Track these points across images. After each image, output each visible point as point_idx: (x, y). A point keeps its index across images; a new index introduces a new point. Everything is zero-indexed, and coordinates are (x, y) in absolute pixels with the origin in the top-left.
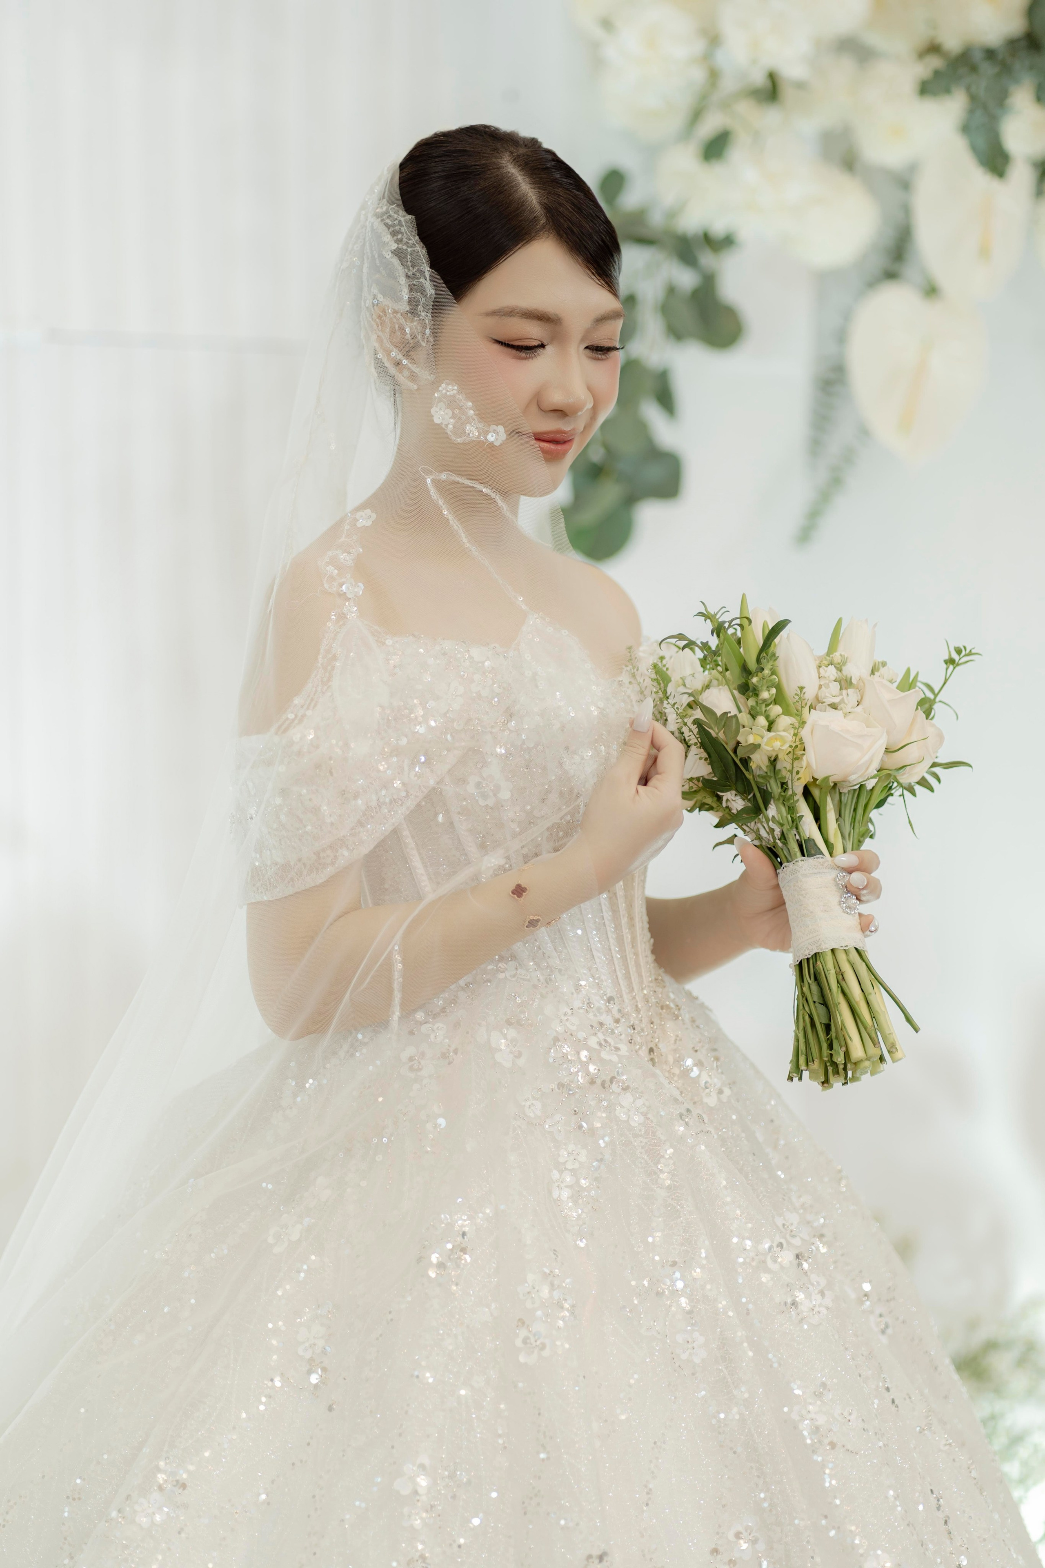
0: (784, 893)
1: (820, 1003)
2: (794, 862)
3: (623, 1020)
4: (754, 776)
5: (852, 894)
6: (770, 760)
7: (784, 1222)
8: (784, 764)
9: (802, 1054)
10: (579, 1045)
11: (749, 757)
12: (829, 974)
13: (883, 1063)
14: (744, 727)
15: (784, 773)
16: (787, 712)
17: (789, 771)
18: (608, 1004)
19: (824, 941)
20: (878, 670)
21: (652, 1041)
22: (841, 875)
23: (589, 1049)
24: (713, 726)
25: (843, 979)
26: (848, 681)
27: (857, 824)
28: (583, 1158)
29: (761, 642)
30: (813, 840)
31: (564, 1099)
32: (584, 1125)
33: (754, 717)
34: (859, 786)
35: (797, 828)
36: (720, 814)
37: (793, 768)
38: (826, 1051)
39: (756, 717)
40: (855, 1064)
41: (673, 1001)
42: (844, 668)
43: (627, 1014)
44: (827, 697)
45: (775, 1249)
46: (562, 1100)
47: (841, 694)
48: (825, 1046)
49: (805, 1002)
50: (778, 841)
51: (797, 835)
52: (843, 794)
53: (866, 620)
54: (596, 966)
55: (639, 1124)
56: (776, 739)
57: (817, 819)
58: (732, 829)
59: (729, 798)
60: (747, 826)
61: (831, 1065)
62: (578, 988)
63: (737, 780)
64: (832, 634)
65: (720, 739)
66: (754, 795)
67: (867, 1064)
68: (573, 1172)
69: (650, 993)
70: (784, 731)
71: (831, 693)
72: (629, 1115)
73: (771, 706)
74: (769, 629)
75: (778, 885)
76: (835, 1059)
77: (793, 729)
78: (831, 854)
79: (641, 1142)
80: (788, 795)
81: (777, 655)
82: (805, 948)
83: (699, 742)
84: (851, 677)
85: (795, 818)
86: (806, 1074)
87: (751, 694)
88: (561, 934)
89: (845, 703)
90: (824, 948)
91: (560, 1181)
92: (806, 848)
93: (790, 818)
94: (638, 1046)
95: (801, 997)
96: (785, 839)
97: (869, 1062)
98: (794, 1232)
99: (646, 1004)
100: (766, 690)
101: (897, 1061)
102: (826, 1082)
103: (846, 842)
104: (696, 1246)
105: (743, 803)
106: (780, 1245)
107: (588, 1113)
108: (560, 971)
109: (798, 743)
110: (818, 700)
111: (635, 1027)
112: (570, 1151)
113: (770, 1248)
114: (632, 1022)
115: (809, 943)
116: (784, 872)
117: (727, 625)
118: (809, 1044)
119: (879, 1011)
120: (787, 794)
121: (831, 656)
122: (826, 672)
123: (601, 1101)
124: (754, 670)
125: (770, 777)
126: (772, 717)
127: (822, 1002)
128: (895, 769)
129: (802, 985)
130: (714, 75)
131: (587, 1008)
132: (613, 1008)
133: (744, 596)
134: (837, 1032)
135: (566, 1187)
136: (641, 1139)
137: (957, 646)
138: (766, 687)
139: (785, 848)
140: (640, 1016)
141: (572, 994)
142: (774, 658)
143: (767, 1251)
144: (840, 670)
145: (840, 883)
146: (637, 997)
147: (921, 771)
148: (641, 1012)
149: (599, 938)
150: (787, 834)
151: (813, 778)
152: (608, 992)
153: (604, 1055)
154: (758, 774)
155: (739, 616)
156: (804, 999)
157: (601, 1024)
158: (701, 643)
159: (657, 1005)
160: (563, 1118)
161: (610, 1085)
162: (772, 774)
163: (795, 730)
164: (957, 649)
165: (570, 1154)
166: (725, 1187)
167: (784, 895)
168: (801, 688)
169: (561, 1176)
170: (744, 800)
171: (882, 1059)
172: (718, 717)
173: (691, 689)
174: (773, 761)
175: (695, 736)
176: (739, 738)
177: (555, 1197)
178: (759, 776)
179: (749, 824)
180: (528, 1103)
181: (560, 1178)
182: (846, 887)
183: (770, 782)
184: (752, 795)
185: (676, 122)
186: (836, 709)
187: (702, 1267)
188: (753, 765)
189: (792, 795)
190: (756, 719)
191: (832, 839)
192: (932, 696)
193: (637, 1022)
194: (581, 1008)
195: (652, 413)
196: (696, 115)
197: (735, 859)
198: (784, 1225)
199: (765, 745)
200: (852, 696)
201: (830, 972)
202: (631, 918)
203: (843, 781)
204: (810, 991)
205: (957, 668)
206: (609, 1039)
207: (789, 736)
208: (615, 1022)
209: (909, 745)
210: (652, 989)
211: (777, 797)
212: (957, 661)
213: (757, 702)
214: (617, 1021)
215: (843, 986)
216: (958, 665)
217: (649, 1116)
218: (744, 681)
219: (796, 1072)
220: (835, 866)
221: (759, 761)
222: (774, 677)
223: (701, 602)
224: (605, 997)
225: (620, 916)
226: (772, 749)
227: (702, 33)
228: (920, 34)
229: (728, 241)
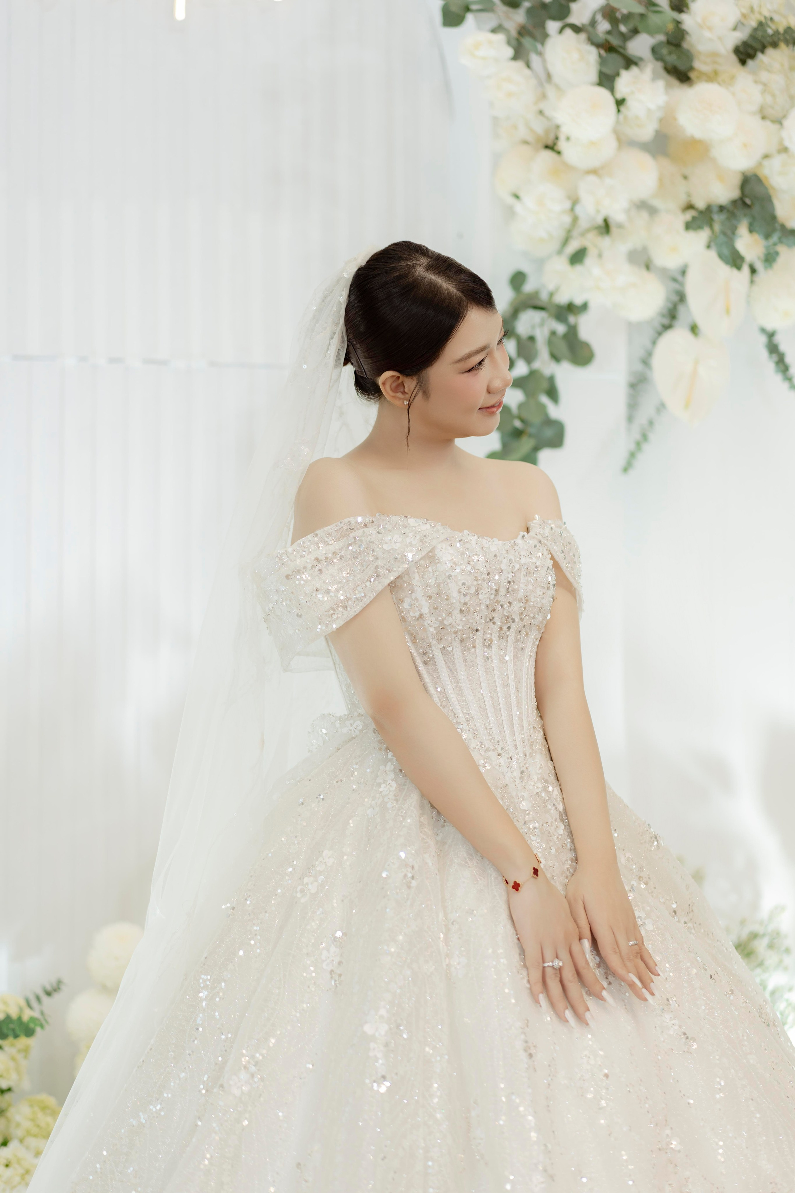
130: (575, 219)
185: (555, 245)
194: (476, 748)
195: (544, 399)
196: (566, 242)
208: (498, 756)
227: (569, 198)
228: (683, 200)
229: (584, 307)
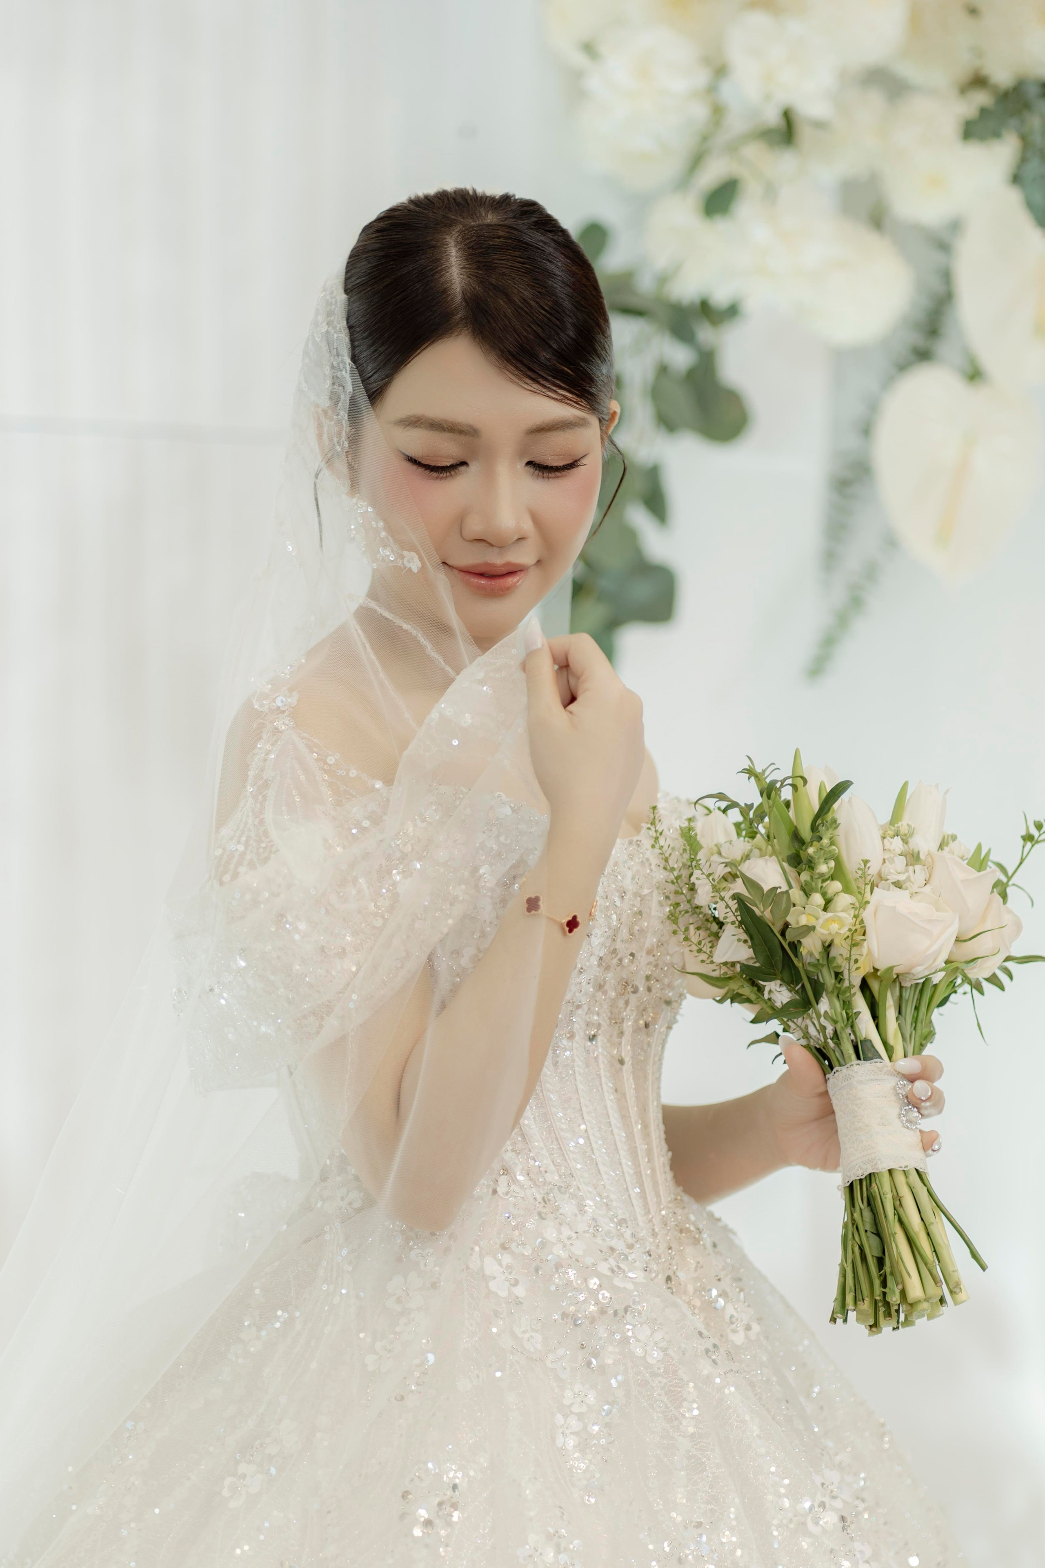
0: (834, 1102)
1: (872, 1233)
2: (848, 1065)
3: (638, 1246)
4: (803, 965)
5: (914, 1106)
6: (824, 946)
7: (823, 1481)
8: (840, 950)
9: (850, 1291)
10: (586, 1272)
11: (799, 942)
12: (886, 1198)
13: (943, 1305)
14: (794, 905)
15: (839, 961)
16: (847, 890)
17: (846, 959)
18: (619, 1227)
19: (880, 1159)
20: (947, 844)
21: (670, 1269)
22: (902, 1083)
23: (599, 1275)
24: (758, 903)
25: (901, 1205)
26: (915, 856)
27: (919, 1024)
28: (591, 1398)
29: (816, 807)
30: (870, 1040)
31: (569, 1331)
32: (594, 1361)
33: (807, 895)
34: (924, 979)
35: (852, 1027)
36: (757, 1008)
37: (850, 956)
38: (878, 1289)
39: (810, 895)
40: (911, 1305)
41: (694, 1224)
42: (911, 841)
43: (642, 1239)
44: (891, 873)
45: (816, 1510)
46: (567, 1332)
47: (907, 871)
48: (877, 1283)
49: (855, 1230)
50: (829, 1041)
51: (852, 1035)
52: (904, 990)
53: (937, 786)
54: (602, 1183)
55: (658, 1361)
56: (834, 921)
57: (875, 1017)
58: (774, 1025)
59: (773, 989)
60: (793, 1022)
61: (883, 1306)
62: (581, 1208)
63: (783, 967)
64: (897, 800)
65: (767, 920)
66: (803, 986)
67: (925, 1305)
68: (580, 1416)
69: (668, 1214)
70: (842, 911)
71: (897, 868)
72: (646, 1351)
73: (828, 882)
74: (826, 791)
75: (827, 1092)
76: (888, 1299)
77: (853, 910)
78: (890, 1058)
79: (660, 1382)
80: (844, 987)
81: (838, 823)
82: (857, 1168)
83: (737, 920)
84: (919, 852)
85: (850, 1014)
86: (852, 1315)
87: (804, 866)
88: (559, 1144)
89: (911, 882)
90: (880, 1168)
91: (565, 1426)
92: (861, 1050)
93: (845, 1015)
94: (654, 1274)
95: (850, 1225)
96: (838, 1039)
97: (927, 1303)
98: (834, 1493)
99: (663, 1228)
100: (824, 862)
101: (961, 1303)
102: (874, 1326)
103: (907, 1045)
104: (724, 1505)
105: (790, 995)
106: (823, 1505)
107: (598, 1347)
108: (560, 1188)
109: (858, 927)
110: (880, 877)
111: (652, 1253)
112: (577, 1392)
113: (811, 1509)
114: (648, 1248)
115: (862, 1162)
116: (836, 1078)
117: (778, 785)
118: (858, 1280)
119: (942, 1244)
120: (842, 986)
121: (896, 825)
122: (891, 844)
123: (613, 1334)
124: (809, 840)
125: (823, 966)
126: (829, 896)
127: (874, 1232)
128: (965, 962)
129: (853, 1211)
130: (718, 112)
131: (593, 1231)
132: (625, 1232)
133: (797, 751)
134: (892, 1267)
135: (572, 1433)
136: (660, 1379)
137: (1037, 819)
138: (824, 859)
139: (837, 1049)
140: (658, 1241)
141: (576, 1215)
142: (834, 826)
143: (808, 1511)
144: (905, 842)
145: (901, 1092)
146: (654, 1220)
147: (991, 966)
148: (659, 1237)
149: (606, 1149)
150: (841, 1033)
151: (874, 968)
152: (619, 1214)
153: (617, 1282)
154: (808, 961)
155: (790, 775)
156: (855, 1226)
157: (612, 1249)
158: (745, 804)
159: (677, 1228)
160: (568, 1352)
161: (624, 1315)
162: (825, 962)
163: (856, 910)
164: (1037, 824)
165: (576, 1395)
166: (759, 1437)
167: (834, 1105)
168: (866, 862)
169: (566, 1420)
170: (791, 991)
171: (942, 1301)
172: (765, 892)
173: (728, 858)
174: (827, 947)
175: (734, 914)
176: (789, 919)
177: (559, 1446)
178: (809, 963)
179: (795, 1020)
180: (527, 1336)
181: (565, 1423)
182: (907, 1097)
183: (823, 971)
184: (800, 986)
185: (673, 167)
186: (900, 888)
187: (732, 1529)
188: (803, 951)
189: (848, 987)
190: (811, 898)
191: (891, 1041)
192: (1005, 880)
193: (653, 1248)
194: (588, 1231)
196: (696, 161)
197: (776, 1060)
198: (823, 1484)
199: (820, 927)
200: (919, 873)
201: (887, 1196)
202: (645, 1126)
203: (906, 973)
204: (862, 1217)
205: (1037, 846)
206: (621, 1265)
207: (848, 918)
208: (628, 1248)
209: (980, 936)
210: (671, 1211)
211: (830, 989)
212: (1036, 838)
213: (812, 877)
214: (630, 1246)
215: (900, 1213)
216: (1037, 842)
217: (670, 1352)
218: (795, 852)
219: (841, 1311)
220: (894, 1072)
221: (810, 947)
222: (834, 847)
223: (747, 756)
224: (615, 1220)
225: (631, 1123)
226: (827, 932)
227: (706, 61)
228: (963, 65)
229: (732, 311)
